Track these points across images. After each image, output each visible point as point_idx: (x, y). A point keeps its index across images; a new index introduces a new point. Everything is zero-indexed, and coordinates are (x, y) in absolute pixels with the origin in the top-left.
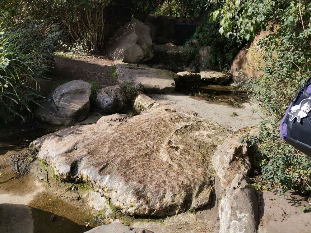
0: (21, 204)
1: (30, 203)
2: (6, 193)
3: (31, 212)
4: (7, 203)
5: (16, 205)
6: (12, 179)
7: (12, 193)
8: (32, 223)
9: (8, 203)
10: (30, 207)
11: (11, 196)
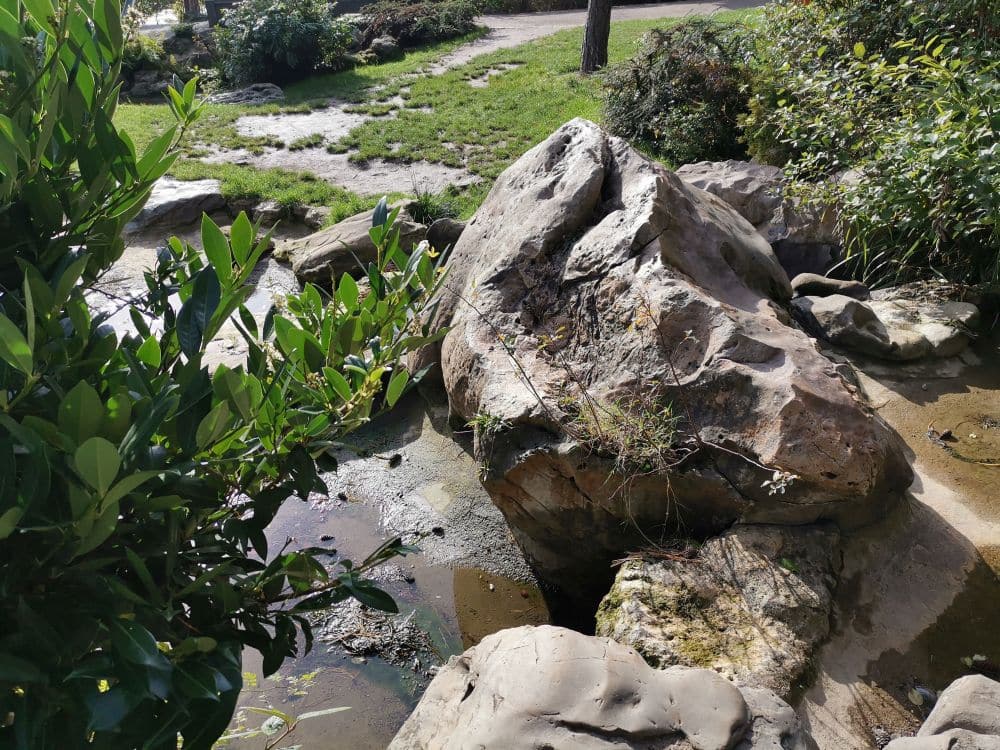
0: (964, 533)
1: (988, 548)
2: (950, 488)
3: (971, 568)
4: (934, 508)
5: (949, 527)
6: (988, 461)
7: (961, 495)
8: (954, 593)
9: (937, 510)
10: (979, 555)
11: (957, 501)
